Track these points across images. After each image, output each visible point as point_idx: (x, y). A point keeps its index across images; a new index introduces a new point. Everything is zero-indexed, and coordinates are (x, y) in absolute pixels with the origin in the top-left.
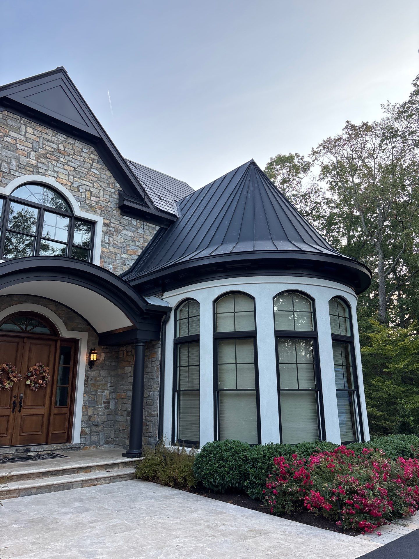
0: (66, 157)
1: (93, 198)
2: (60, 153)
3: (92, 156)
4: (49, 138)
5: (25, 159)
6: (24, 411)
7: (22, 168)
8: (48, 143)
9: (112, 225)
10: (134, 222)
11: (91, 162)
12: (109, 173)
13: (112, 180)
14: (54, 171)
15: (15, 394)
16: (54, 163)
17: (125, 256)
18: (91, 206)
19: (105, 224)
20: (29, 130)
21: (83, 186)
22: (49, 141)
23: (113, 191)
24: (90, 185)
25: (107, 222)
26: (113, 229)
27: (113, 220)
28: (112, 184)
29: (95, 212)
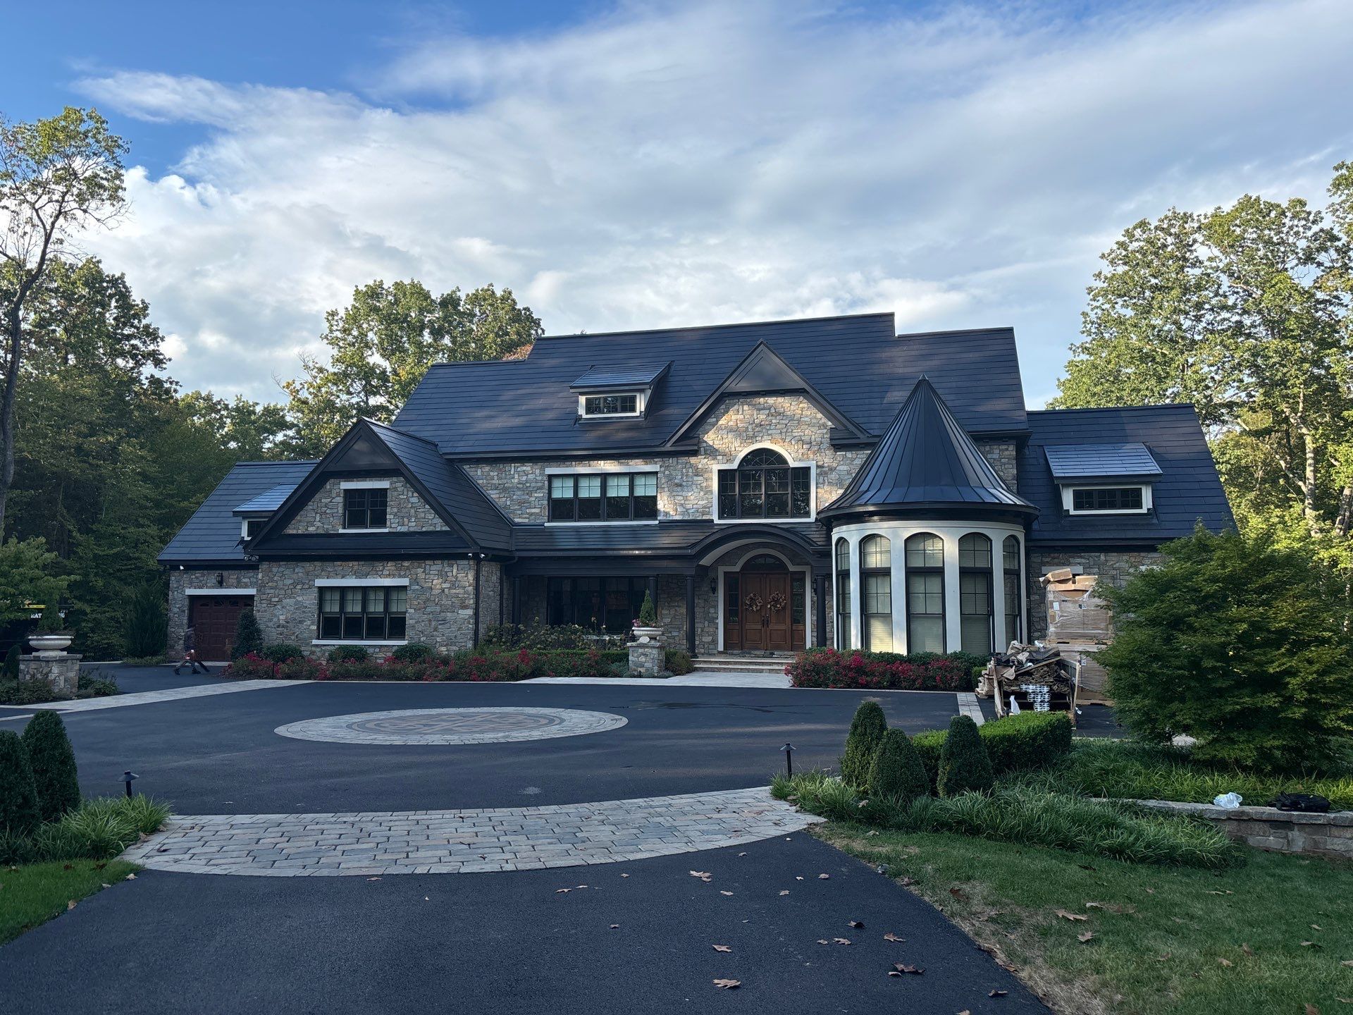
0: (777, 417)
1: (805, 446)
2: (772, 416)
3: (801, 405)
4: (762, 406)
5: (745, 434)
6: (771, 627)
7: (743, 443)
8: (762, 412)
10: (849, 455)
11: (800, 412)
12: (820, 415)
13: (824, 420)
14: (769, 435)
15: (763, 614)
16: (768, 428)
18: (803, 454)
19: (818, 467)
20: (746, 407)
21: (796, 438)
22: (762, 409)
23: (825, 431)
24: (802, 434)
25: (819, 463)
27: (826, 460)
28: (823, 424)
29: (808, 459)
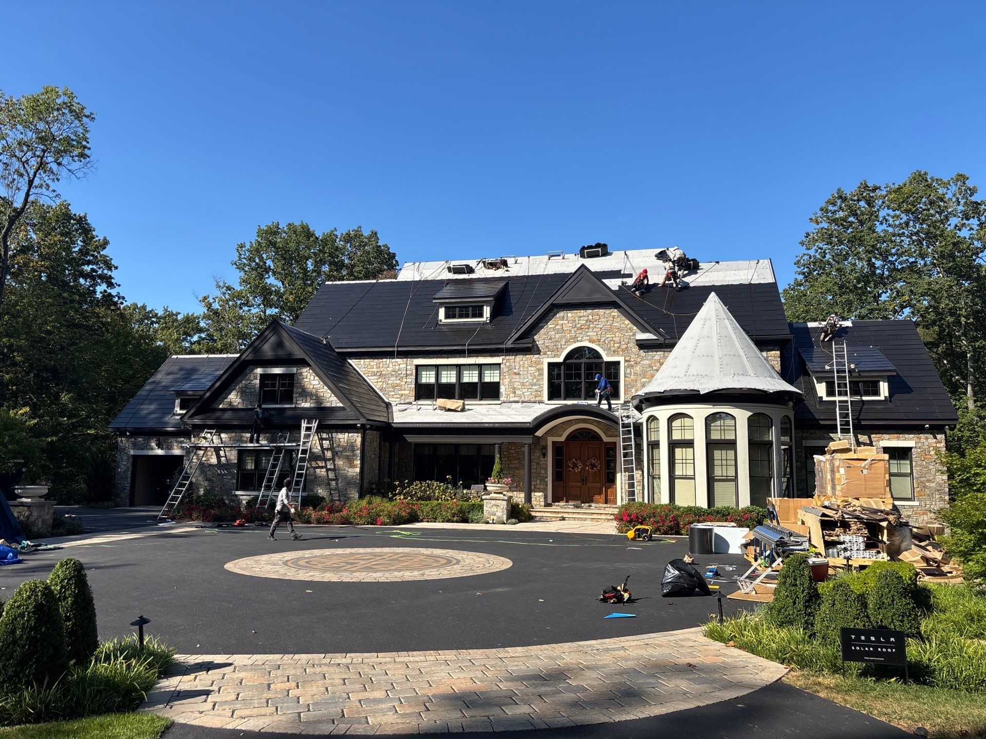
0: (594, 323)
1: (616, 345)
2: (590, 322)
4: (582, 314)
5: (569, 335)
7: (567, 342)
9: (632, 360)
10: (650, 352)
11: (612, 319)
12: (627, 322)
13: (631, 325)
14: (588, 336)
15: (583, 475)
16: (587, 330)
17: (644, 380)
18: (614, 351)
19: (626, 361)
20: (570, 315)
21: (609, 339)
22: (582, 317)
23: (631, 334)
24: (614, 336)
25: (627, 359)
26: (633, 363)
27: (633, 356)
28: (630, 329)
29: (618, 354)
